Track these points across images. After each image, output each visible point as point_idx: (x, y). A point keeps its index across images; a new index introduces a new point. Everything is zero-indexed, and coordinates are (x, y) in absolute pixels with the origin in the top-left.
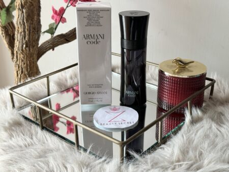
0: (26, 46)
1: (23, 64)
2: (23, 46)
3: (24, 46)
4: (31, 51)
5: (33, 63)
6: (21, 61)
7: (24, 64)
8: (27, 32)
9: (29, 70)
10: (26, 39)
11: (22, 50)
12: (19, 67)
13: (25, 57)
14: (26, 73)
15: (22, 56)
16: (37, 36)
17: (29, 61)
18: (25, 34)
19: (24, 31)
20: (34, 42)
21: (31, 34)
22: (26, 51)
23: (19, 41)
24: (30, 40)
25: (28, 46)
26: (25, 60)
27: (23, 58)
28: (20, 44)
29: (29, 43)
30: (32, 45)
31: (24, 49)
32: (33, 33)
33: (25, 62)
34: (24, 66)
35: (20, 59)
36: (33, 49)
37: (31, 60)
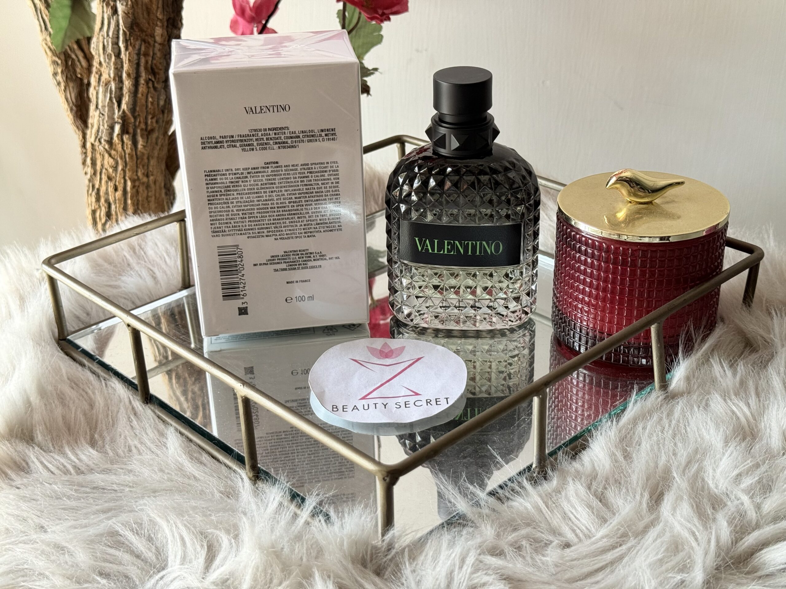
0: (124, 130)
1: (111, 190)
2: (112, 128)
3: (117, 128)
4: (140, 146)
6: (104, 178)
7: (116, 189)
8: (127, 84)
10: (124, 106)
11: (110, 142)
12: (98, 199)
13: (120, 168)
17: (133, 181)
19: (118, 78)
20: (150, 117)
21: (142, 88)
22: (123, 145)
23: (101, 110)
24: (138, 109)
25: (131, 130)
26: (118, 175)
27: (111, 170)
28: (103, 122)
29: (132, 120)
30: (143, 126)
31: (115, 139)
32: (148, 88)
33: (117, 184)
34: (115, 197)
35: (104, 171)
36: (147, 142)
37: (138, 179)
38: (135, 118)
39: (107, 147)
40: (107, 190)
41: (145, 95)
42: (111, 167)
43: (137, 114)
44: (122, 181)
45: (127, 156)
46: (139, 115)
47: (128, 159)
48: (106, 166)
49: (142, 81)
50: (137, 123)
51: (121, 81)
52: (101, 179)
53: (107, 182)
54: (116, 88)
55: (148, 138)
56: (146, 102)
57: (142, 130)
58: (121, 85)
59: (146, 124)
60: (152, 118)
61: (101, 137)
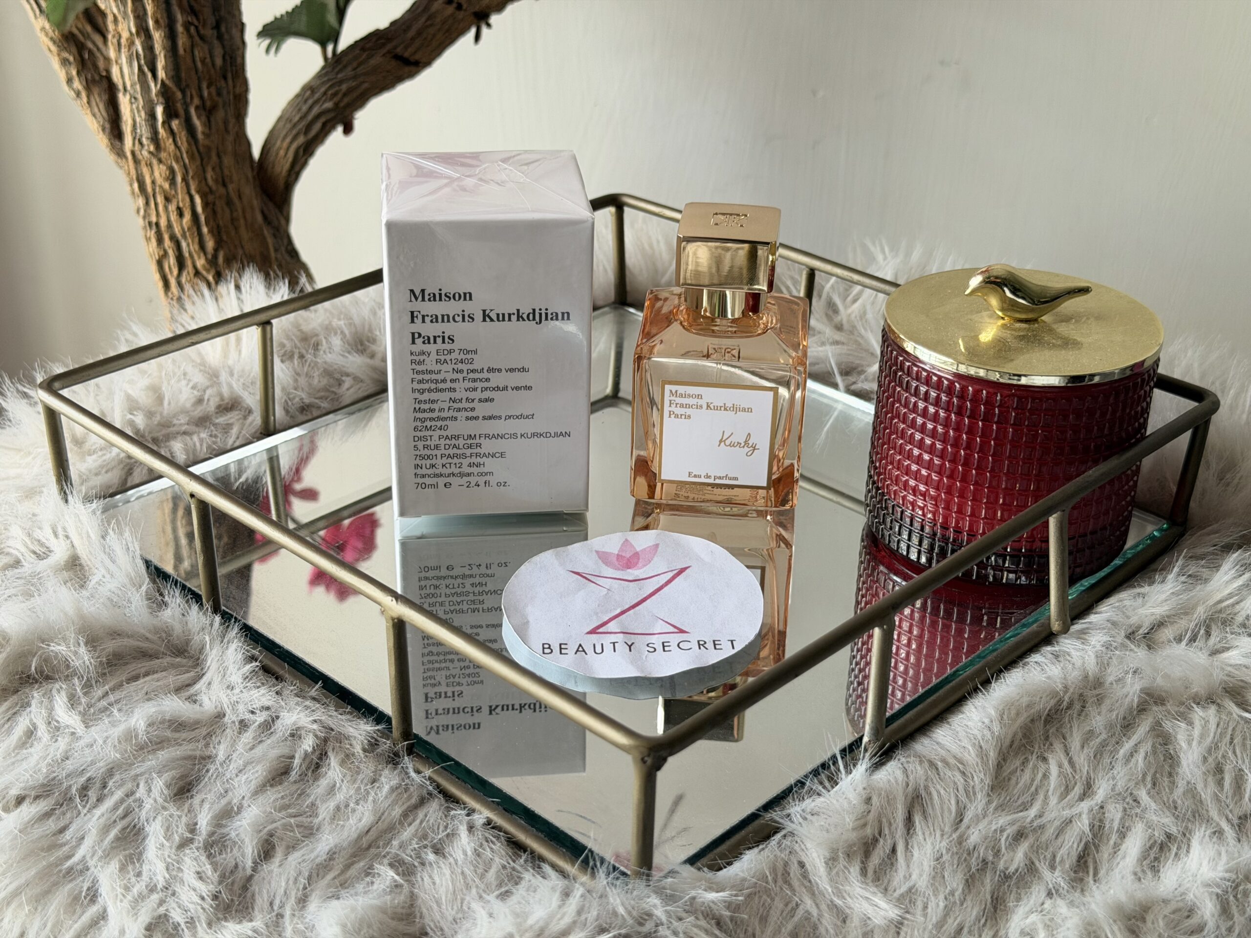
0: (170, 113)
1: (174, 217)
2: (152, 116)
3: (159, 110)
4: (200, 136)
5: (229, 203)
6: (160, 199)
7: (181, 214)
8: (158, 36)
9: (210, 244)
10: (161, 74)
11: (155, 138)
12: (160, 241)
13: (179, 179)
14: (200, 263)
15: (159, 172)
16: (218, 52)
17: (203, 197)
18: (149, 48)
19: (143, 30)
20: (204, 85)
21: (182, 40)
22: (174, 141)
23: (132, 92)
24: (183, 75)
25: (181, 112)
26: (179, 191)
27: (166, 186)
28: (139, 111)
29: (179, 95)
30: (196, 101)
31: (161, 131)
32: (190, 36)
33: (181, 205)
34: (183, 229)
35: (157, 189)
36: (210, 128)
37: (211, 191)
38: (183, 92)
39: (152, 148)
40: (169, 220)
41: (188, 50)
42: (167, 179)
43: (184, 84)
44: (187, 199)
45: (185, 155)
46: (187, 86)
47: (187, 161)
48: (159, 181)
49: (180, 29)
50: (188, 100)
51: (148, 37)
52: (156, 204)
53: (166, 208)
54: (143, 49)
55: (209, 121)
56: (194, 61)
57: (197, 108)
58: (150, 43)
59: (201, 97)
60: (208, 87)
61: (141, 136)
